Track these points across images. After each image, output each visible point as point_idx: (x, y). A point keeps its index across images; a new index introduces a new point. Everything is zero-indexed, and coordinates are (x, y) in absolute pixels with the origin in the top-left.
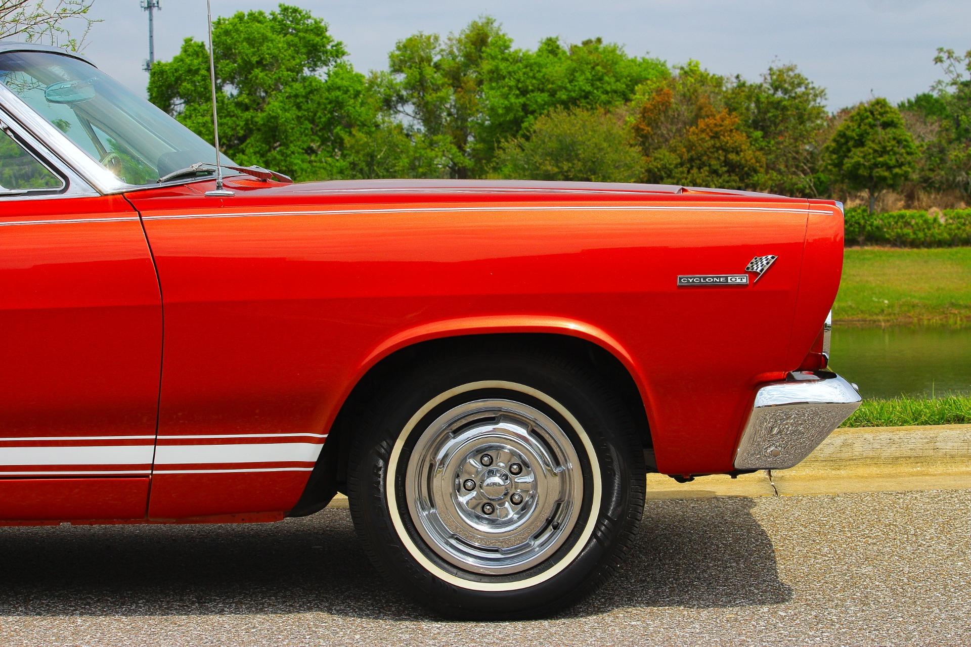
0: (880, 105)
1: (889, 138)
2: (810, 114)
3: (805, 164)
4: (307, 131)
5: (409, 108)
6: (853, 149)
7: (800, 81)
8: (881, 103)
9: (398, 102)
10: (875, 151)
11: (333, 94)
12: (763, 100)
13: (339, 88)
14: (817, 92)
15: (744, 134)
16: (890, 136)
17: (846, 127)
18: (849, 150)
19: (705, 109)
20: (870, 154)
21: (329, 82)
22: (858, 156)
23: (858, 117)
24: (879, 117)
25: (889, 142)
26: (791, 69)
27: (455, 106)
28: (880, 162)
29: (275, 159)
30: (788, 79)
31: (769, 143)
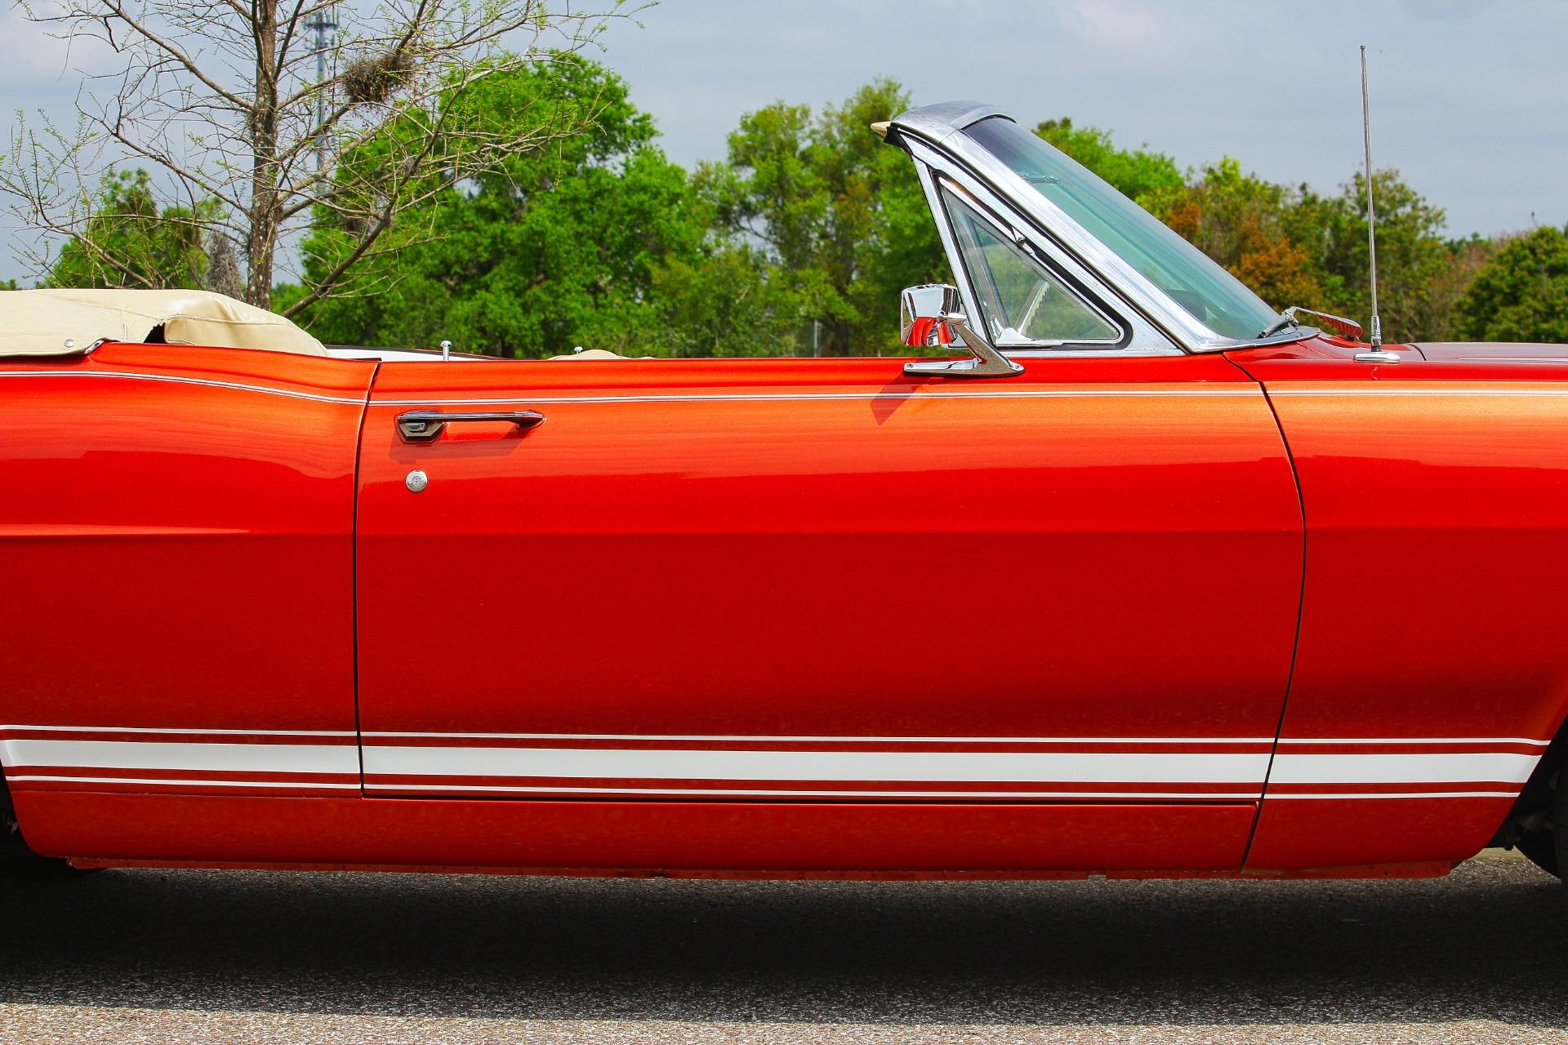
0: (1545, 239)
1: (1560, 292)
2: (1419, 250)
3: (1409, 330)
4: (591, 257)
5: (760, 224)
6: (1502, 309)
7: (1403, 197)
8: (1547, 235)
9: (741, 214)
10: (1536, 311)
11: (634, 198)
12: (1344, 225)
13: (644, 189)
14: (1431, 215)
15: (1314, 280)
16: (1561, 288)
17: (1490, 272)
18: (1495, 310)
19: (1252, 238)
20: (1528, 317)
21: (629, 179)
22: (1510, 320)
23: (1510, 257)
24: (1544, 257)
25: (1559, 298)
26: (1389, 177)
27: (833, 223)
28: (1544, 330)
29: (538, 300)
30: (1385, 192)
31: (1353, 294)
